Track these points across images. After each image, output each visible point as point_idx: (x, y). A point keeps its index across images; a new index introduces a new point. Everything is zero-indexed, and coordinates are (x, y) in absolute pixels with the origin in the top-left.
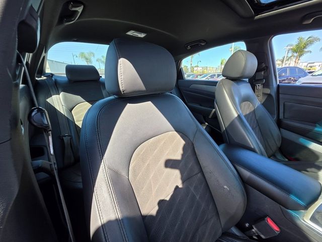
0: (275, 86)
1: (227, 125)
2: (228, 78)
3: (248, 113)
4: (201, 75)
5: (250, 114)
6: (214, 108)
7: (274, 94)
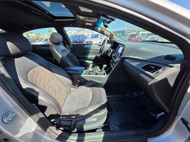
0: (72, 45)
1: (60, 61)
2: (53, 43)
3: (66, 55)
4: (37, 40)
5: (67, 56)
6: (53, 57)
7: (72, 48)
